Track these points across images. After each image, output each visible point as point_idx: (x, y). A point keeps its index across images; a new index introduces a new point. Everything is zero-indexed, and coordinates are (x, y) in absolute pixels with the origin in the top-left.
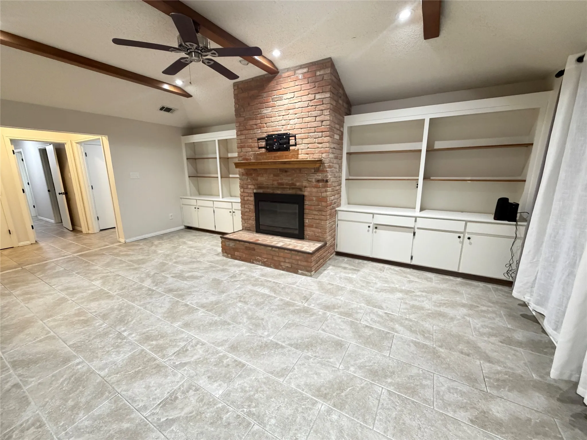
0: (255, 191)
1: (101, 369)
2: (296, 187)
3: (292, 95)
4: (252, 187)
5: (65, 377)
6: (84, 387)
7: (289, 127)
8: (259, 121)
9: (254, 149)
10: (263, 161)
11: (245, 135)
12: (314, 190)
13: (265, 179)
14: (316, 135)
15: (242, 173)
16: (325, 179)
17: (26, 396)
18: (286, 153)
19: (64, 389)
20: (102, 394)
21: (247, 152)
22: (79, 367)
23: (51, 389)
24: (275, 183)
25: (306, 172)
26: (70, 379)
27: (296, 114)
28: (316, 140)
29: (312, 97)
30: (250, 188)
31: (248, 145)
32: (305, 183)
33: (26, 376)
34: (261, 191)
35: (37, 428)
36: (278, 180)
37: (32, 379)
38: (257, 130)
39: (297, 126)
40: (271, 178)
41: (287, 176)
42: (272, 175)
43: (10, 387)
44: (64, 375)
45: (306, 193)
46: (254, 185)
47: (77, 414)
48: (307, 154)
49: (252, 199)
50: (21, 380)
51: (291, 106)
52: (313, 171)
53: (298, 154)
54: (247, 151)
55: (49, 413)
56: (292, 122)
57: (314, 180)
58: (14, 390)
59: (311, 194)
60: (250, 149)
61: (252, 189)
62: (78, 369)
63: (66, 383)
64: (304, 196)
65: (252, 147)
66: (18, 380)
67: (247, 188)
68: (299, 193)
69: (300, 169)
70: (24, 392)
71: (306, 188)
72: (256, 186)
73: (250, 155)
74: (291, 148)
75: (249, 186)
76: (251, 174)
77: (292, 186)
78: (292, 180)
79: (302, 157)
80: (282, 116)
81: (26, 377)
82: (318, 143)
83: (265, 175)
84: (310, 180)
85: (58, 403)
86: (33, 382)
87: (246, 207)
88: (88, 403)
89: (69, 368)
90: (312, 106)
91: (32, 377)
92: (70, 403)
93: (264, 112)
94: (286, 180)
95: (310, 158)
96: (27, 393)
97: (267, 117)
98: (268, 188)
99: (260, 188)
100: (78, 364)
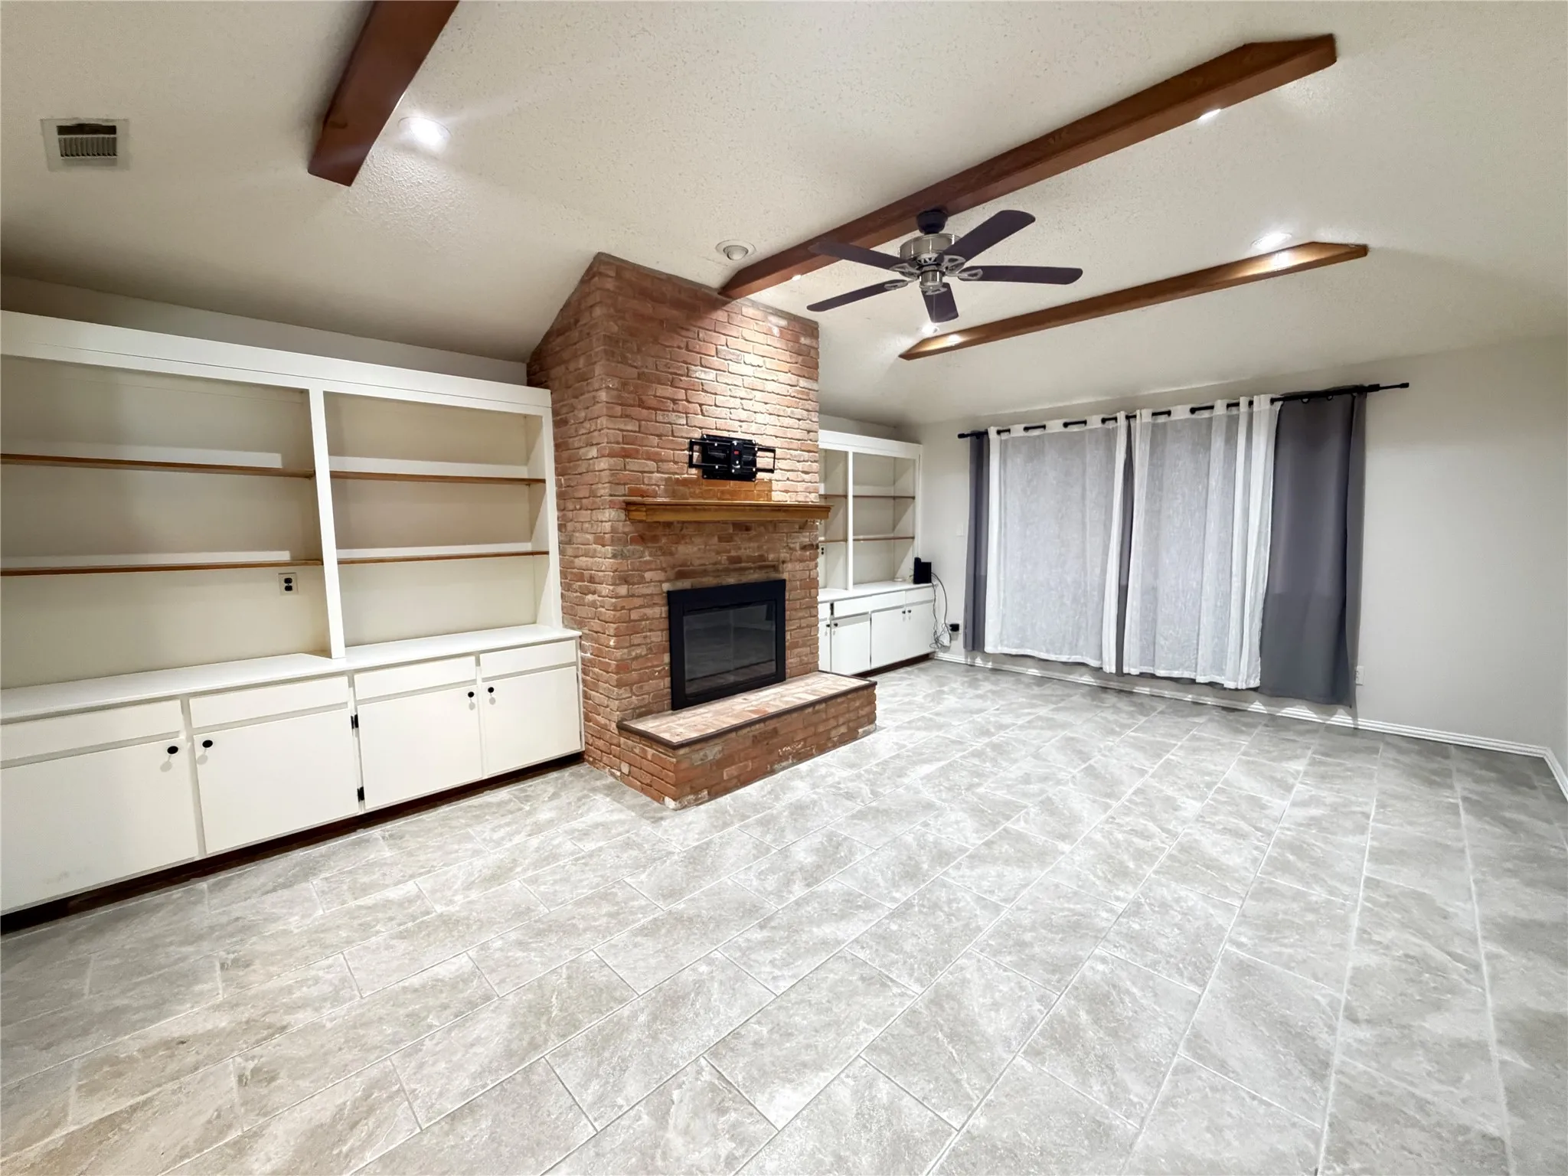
0: (666, 587)
1: (1228, 908)
2: (767, 563)
3: (759, 361)
4: (659, 575)
5: (1278, 949)
6: (1276, 914)
7: (753, 428)
8: (681, 394)
9: (665, 466)
10: (691, 501)
11: (639, 421)
12: (798, 566)
13: (695, 549)
14: (800, 456)
15: (626, 534)
16: (814, 543)
17: (1351, 983)
18: (745, 485)
19: (1297, 937)
20: (1269, 890)
21: (643, 472)
22: (1243, 939)
23: (1312, 955)
24: (724, 558)
25: (785, 531)
26: (1275, 940)
27: (766, 403)
28: (800, 466)
29: (793, 379)
30: (651, 581)
31: (647, 452)
32: (784, 554)
33: (1323, 1016)
34: (685, 584)
35: (1369, 934)
36: (729, 552)
37: (1319, 997)
38: (680, 417)
39: (770, 430)
40: (713, 547)
41: (750, 539)
42: (715, 539)
43: (1364, 1026)
44: (1275, 952)
45: (785, 576)
46: (663, 569)
47: (1316, 903)
48: (787, 492)
49: (660, 611)
50: (1337, 1019)
51: (759, 384)
52: (797, 527)
53: (771, 491)
54: (646, 469)
55: (1343, 933)
56: (760, 418)
57: (798, 546)
58: (1361, 1015)
59: (794, 576)
60: (652, 465)
61: (657, 583)
62: (1250, 939)
63: (1286, 941)
64: (784, 581)
65: (662, 461)
66: (1341, 1024)
67: (642, 581)
68: (774, 576)
69: (775, 524)
70: (1349, 992)
71: (785, 565)
72: (671, 574)
73: (654, 482)
74: (760, 475)
75: (648, 575)
76: (655, 539)
77: (761, 562)
78: (760, 548)
79: (778, 497)
80: (739, 400)
81: (1324, 1013)
82: (803, 472)
83: (698, 540)
84: (792, 546)
85: (1322, 932)
86: (1323, 993)
87: (636, 642)
88: (1294, 899)
89: (1256, 954)
90: (794, 397)
91: (1317, 1001)
92: (1310, 917)
93: (697, 375)
94: (747, 548)
95: (788, 499)
96: (1346, 986)
97: (704, 391)
98: (705, 573)
99: (681, 575)
100: (1240, 945)
